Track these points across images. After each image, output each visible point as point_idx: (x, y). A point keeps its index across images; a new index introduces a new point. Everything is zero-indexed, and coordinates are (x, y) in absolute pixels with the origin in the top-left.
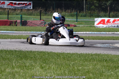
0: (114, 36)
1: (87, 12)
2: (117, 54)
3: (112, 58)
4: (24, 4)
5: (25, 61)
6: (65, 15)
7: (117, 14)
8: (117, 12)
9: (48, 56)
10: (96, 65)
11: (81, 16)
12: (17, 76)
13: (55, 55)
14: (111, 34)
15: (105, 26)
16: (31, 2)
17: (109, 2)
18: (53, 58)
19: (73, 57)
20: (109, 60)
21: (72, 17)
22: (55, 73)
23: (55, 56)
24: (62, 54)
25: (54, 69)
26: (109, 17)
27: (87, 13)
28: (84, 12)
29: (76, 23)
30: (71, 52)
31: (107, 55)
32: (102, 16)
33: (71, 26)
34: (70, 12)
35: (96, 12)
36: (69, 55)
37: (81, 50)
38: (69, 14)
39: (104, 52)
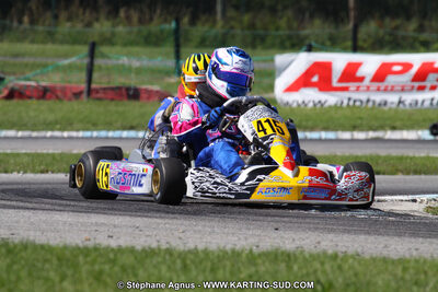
0: (383, 151)
2: (394, 255)
3: (365, 275)
6: (113, 34)
7: (401, 33)
8: (398, 22)
9: (9, 267)
13: (46, 261)
14: (366, 140)
15: (331, 99)
18: (39, 278)
20: (348, 285)
21: (148, 50)
23: (47, 266)
24: (86, 252)
26: (355, 49)
27: (232, 28)
28: (215, 22)
30: (140, 243)
31: (335, 257)
32: (316, 42)
33: (144, 95)
34: (141, 22)
35: (285, 19)
36: (128, 260)
37: (195, 231)
38: (135, 29)
39: (319, 243)
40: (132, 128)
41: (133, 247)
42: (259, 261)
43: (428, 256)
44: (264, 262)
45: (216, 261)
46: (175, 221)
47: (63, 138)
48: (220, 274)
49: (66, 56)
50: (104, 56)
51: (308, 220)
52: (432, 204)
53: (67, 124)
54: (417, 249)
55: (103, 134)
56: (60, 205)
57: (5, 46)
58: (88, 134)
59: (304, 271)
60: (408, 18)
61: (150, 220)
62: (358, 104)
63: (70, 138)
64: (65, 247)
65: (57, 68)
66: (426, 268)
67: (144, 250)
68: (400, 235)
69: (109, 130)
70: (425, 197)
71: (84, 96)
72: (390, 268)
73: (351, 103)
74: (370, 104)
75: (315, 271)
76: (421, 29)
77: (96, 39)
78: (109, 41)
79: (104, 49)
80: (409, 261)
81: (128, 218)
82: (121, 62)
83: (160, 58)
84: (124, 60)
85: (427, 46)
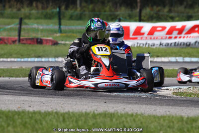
1: (84, 7)
6: (30, 14)
7: (161, 13)
8: (159, 8)
11: (71, 18)
19: (46, 122)
21: (46, 21)
24: (18, 113)
26: (140, 20)
27: (84, 11)
28: (77, 8)
29: (58, 35)
30: (43, 109)
31: (132, 115)
32: (123, 17)
33: (44, 42)
34: (43, 8)
35: (108, 7)
36: (38, 117)
37: (68, 104)
38: (40, 12)
39: (125, 109)
40: (39, 57)
41: (40, 111)
42: (98, 117)
43: (174, 114)
44: (100, 118)
45: (78, 117)
46: (59, 99)
47: (7, 62)
48: (80, 123)
49: (9, 24)
50: (26, 24)
51: (119, 99)
52: (176, 91)
53: (10, 55)
54: (169, 111)
55: (26, 59)
56: (6, 92)
58: (19, 60)
59: (118, 122)
60: (164, 6)
61: (48, 98)
62: (141, 45)
63: (11, 62)
64: (9, 111)
65: (5, 30)
66: (173, 120)
67: (45, 112)
68: (161, 105)
69: (28, 58)
70: (172, 88)
71: (17, 42)
72: (157, 120)
73: (138, 45)
74: (147, 45)
75: (123, 122)
76: (170, 11)
77: (22, 16)
78: (28, 17)
79: (26, 21)
80: (165, 117)
81: (38, 98)
82: (34, 26)
83: (52, 25)
84: (35, 26)
85: (172, 19)
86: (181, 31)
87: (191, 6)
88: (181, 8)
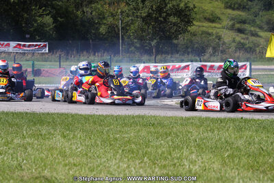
4: (36, 45)
5: (40, 127)
7: (166, 58)
8: (166, 55)
10: (139, 131)
11: (117, 62)
12: (29, 149)
16: (47, 43)
17: (155, 41)
22: (83, 144)
24: (91, 116)
25: (81, 138)
26: (155, 62)
30: (105, 113)
32: (146, 61)
36: (103, 118)
57: (67, 63)
60: (168, 54)
70: (175, 100)
85: (173, 62)
86: (178, 69)
87: (183, 55)
88: (177, 56)
